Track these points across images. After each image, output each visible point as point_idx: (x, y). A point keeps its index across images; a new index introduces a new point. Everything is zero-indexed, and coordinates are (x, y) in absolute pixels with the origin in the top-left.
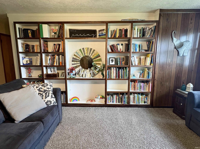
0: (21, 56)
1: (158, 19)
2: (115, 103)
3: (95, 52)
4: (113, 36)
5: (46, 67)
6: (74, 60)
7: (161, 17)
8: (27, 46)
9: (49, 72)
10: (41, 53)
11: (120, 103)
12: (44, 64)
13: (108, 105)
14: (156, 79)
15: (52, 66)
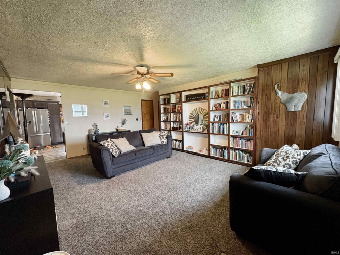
0: (162, 115)
1: (257, 75)
2: (217, 156)
3: (205, 110)
4: (216, 97)
5: (173, 122)
6: (190, 117)
7: (260, 72)
8: (165, 109)
9: (175, 126)
10: (170, 113)
11: (222, 157)
12: (172, 120)
13: (211, 156)
14: (259, 137)
15: (176, 122)
